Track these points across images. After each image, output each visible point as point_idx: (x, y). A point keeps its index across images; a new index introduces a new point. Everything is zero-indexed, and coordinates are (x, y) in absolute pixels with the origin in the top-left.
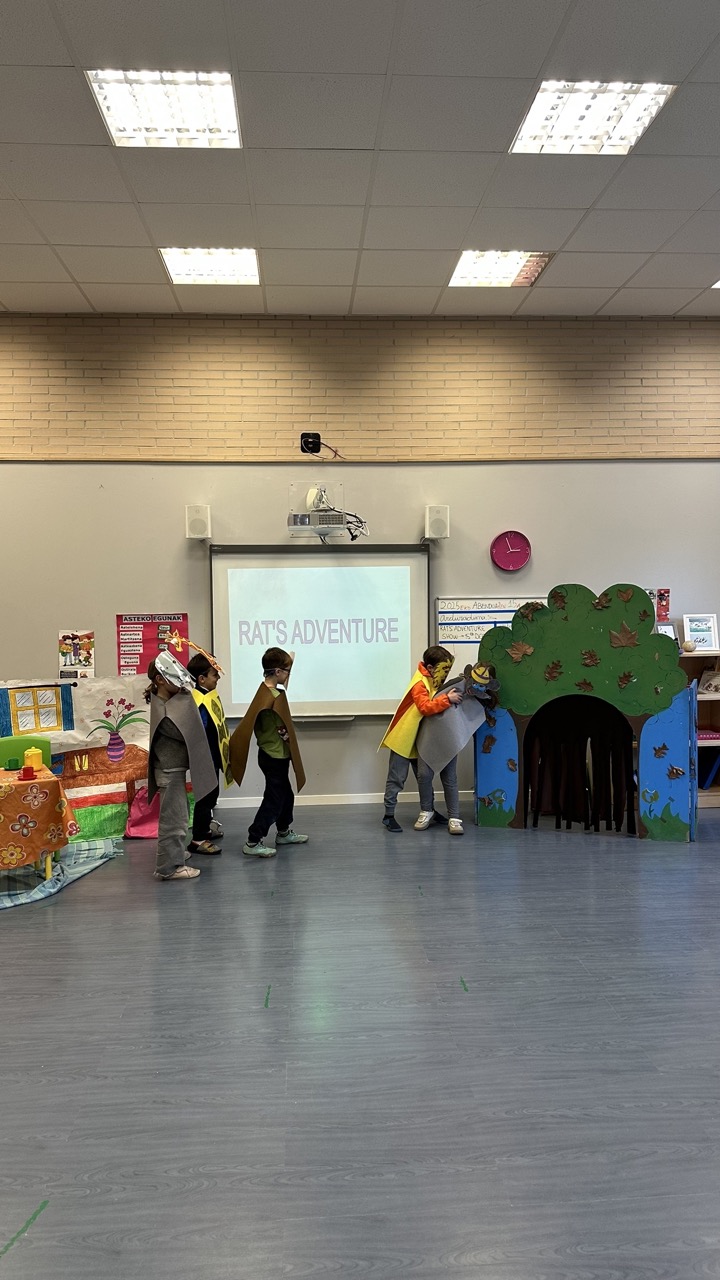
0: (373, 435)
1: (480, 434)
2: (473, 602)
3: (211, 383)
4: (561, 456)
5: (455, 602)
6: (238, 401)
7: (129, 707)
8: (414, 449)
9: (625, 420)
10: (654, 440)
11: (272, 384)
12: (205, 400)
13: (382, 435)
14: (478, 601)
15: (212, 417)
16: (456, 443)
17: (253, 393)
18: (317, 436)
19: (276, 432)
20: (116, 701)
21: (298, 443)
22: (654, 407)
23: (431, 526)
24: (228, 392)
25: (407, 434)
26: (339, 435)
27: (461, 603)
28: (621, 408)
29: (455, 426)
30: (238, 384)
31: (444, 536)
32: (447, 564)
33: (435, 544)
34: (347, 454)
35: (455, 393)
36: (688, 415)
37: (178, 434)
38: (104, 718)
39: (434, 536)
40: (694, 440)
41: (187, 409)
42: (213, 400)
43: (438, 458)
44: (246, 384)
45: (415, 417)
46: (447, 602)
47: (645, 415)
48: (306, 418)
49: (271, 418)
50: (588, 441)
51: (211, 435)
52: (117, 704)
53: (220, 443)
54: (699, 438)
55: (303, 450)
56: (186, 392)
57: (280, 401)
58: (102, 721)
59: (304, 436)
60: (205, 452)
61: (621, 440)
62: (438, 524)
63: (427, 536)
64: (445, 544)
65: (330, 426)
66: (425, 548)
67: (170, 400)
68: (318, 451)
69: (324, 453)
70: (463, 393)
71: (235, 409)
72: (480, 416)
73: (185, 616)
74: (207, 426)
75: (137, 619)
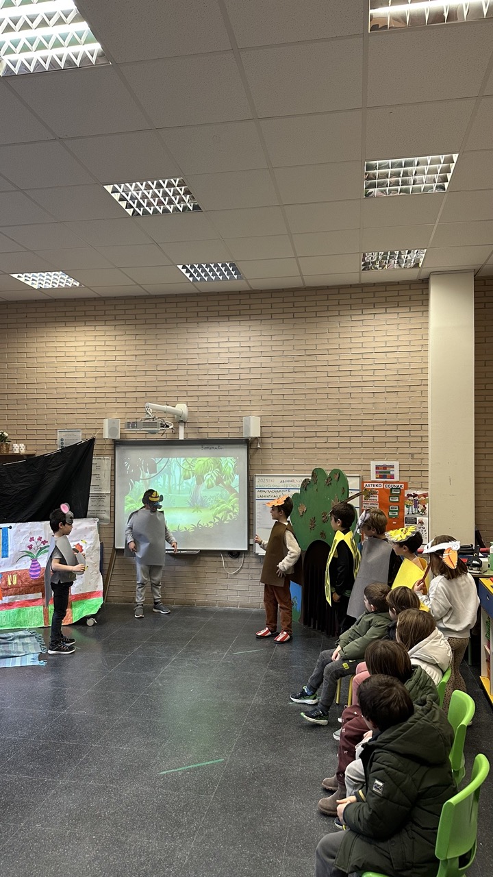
7: (44, 542)
20: (36, 538)
38: (28, 550)
52: (36, 540)
58: (26, 552)
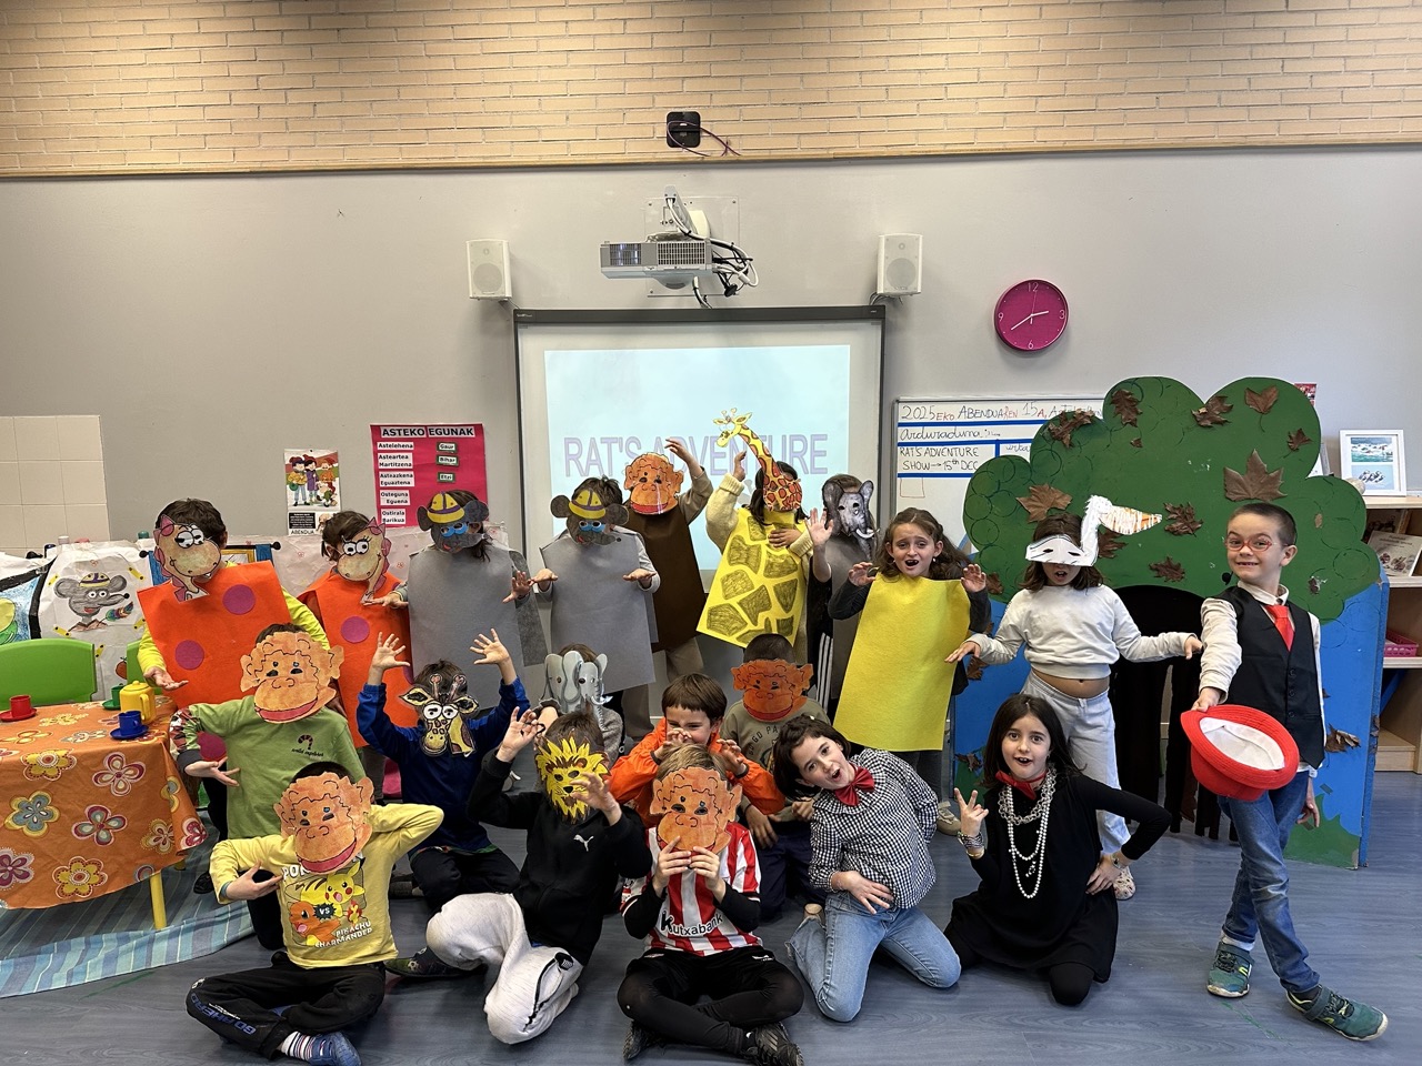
0: (793, 112)
1: (984, 106)
2: (960, 406)
3: (517, 30)
4: (1127, 143)
5: (927, 406)
6: (561, 59)
8: (862, 136)
9: (1250, 77)
10: (1303, 112)
11: (618, 28)
12: (505, 61)
13: (809, 112)
14: (968, 405)
15: (519, 90)
16: (938, 123)
17: (586, 44)
18: (695, 117)
19: (624, 112)
21: (663, 130)
22: (1305, 51)
23: (888, 272)
24: (546, 45)
25: (852, 111)
26: (732, 114)
27: (938, 408)
28: (1244, 53)
29: (939, 93)
30: (560, 29)
31: (910, 290)
32: (916, 342)
33: (895, 305)
34: (744, 148)
35: (940, 32)
36: (1371, 64)
37: (464, 121)
39: (892, 290)
40: (1380, 110)
41: (476, 77)
42: (519, 60)
43: (905, 151)
44: (575, 29)
45: (868, 79)
46: (913, 407)
47: (1290, 66)
48: (675, 86)
49: (617, 87)
50: (1180, 116)
51: (517, 121)
53: (533, 135)
54: (1392, 107)
55: (672, 144)
56: (475, 47)
57: (632, 57)
59: (672, 117)
60: (506, 150)
61: (1242, 114)
62: (902, 268)
63: (881, 291)
64: (915, 305)
65: (718, 100)
66: (878, 312)
67: (448, 63)
68: (697, 144)
69: (707, 147)
70: (954, 31)
71: (555, 74)
72: (982, 74)
73: (479, 428)
74: (511, 105)
75: (404, 432)
